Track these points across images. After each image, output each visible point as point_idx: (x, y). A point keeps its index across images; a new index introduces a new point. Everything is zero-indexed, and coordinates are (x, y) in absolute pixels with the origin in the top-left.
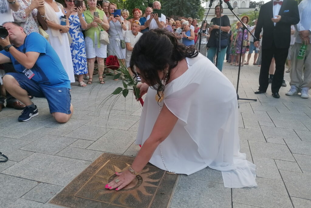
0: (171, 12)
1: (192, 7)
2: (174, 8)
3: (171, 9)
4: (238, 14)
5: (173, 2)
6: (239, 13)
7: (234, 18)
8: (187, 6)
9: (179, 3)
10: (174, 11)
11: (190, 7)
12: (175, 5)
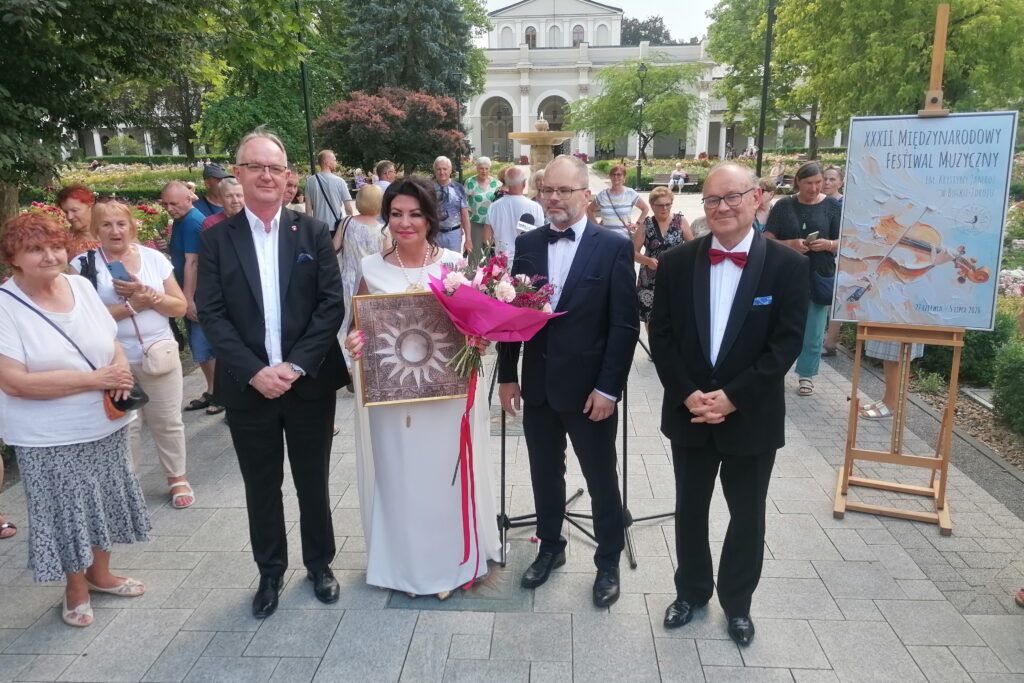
0: (380, 73)
1: (445, 57)
2: (386, 59)
3: (378, 64)
4: (591, 65)
5: (381, 42)
6: (594, 63)
7: (578, 77)
8: (430, 53)
9: (404, 45)
10: (388, 68)
11: (441, 57)
12: (391, 50)
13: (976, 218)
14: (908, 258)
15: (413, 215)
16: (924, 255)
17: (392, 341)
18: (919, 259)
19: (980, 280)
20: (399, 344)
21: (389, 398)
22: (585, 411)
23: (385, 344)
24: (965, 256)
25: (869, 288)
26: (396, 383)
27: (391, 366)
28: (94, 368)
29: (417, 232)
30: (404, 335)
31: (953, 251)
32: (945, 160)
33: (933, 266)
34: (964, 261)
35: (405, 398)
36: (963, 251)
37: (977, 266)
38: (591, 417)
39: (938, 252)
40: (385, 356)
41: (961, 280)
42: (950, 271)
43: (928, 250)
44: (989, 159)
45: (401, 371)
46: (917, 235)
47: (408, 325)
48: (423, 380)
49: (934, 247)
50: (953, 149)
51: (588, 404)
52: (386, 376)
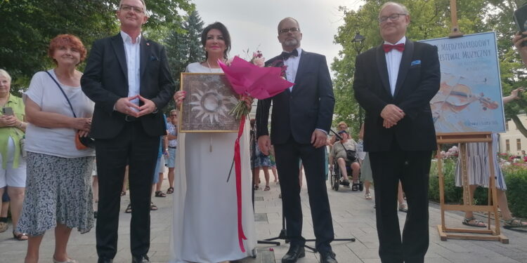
13: (486, 80)
14: (456, 101)
15: (219, 38)
16: (464, 99)
17: (199, 98)
18: (462, 101)
19: (494, 108)
20: (203, 100)
21: (195, 129)
22: (312, 142)
23: (196, 99)
24: (484, 97)
25: (439, 117)
26: (199, 121)
27: (198, 111)
28: (75, 116)
29: (221, 47)
30: (207, 95)
31: (478, 95)
32: (465, 55)
33: (469, 104)
34: (484, 100)
35: (203, 129)
36: (483, 95)
37: (491, 101)
38: (314, 145)
39: (470, 96)
40: (195, 105)
41: (485, 109)
42: (478, 106)
43: (466, 96)
44: (487, 53)
45: (203, 115)
46: (458, 90)
47: (209, 90)
48: (214, 121)
49: (468, 94)
50: (468, 50)
51: (313, 137)
52: (194, 116)
